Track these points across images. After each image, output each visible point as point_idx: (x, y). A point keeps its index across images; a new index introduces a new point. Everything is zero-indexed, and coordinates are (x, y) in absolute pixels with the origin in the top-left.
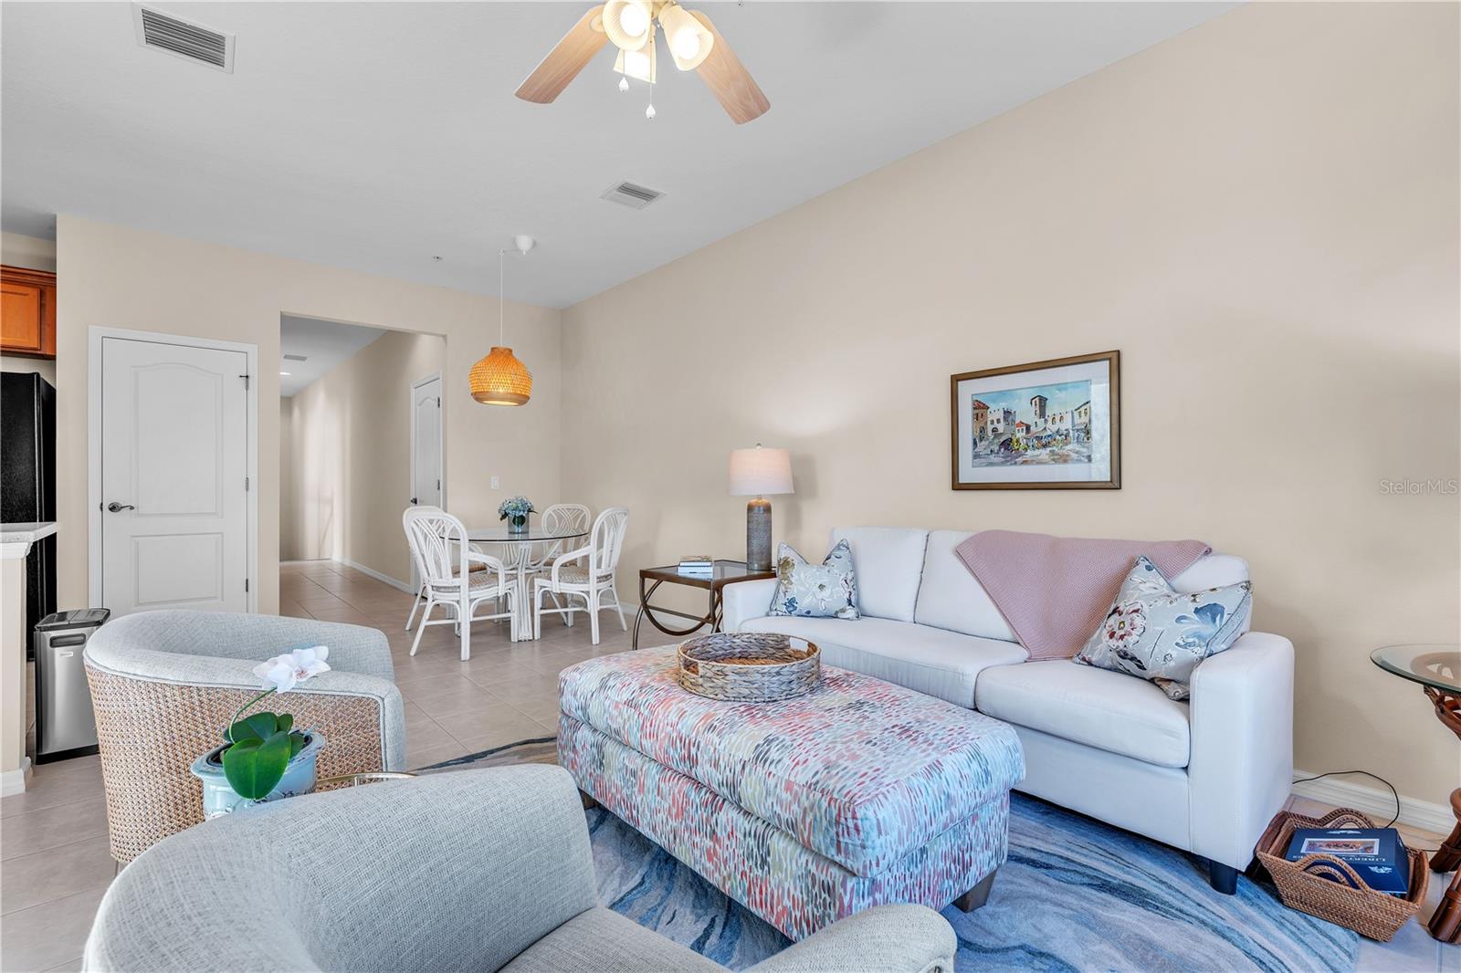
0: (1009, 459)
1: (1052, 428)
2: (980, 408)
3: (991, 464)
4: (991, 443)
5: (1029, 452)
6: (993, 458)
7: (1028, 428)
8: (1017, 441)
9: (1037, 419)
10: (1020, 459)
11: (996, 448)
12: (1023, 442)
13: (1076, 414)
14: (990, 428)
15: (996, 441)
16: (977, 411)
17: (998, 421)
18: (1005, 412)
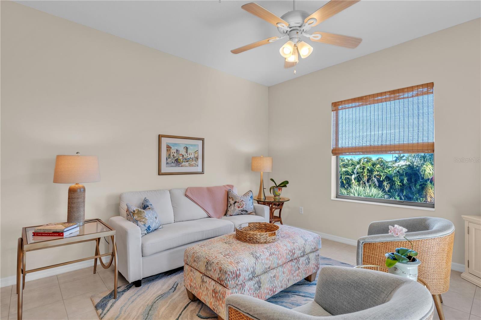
0: (177, 165)
1: (189, 157)
2: (169, 148)
3: (172, 166)
4: (172, 160)
5: (183, 163)
6: (173, 164)
7: (183, 156)
8: (180, 160)
9: (185, 153)
10: (181, 165)
11: (174, 161)
12: (182, 160)
13: (195, 153)
14: (172, 154)
15: (174, 159)
16: (168, 149)
17: (175, 153)
18: (176, 150)
